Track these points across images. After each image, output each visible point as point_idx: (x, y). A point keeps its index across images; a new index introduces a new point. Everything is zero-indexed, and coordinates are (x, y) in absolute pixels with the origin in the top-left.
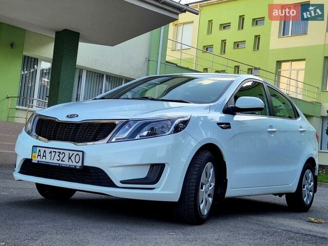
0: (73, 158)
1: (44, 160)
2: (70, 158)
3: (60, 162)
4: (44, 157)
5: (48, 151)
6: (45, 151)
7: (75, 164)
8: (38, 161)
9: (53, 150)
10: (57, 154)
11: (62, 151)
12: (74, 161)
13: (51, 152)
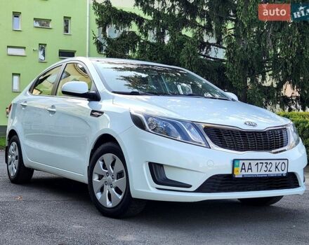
0: (279, 167)
1: (250, 172)
2: (276, 167)
3: (268, 173)
4: (250, 170)
5: (254, 163)
6: (250, 164)
7: (281, 172)
8: (243, 175)
9: (259, 162)
10: (265, 165)
11: (269, 162)
12: (280, 169)
13: (257, 164)
